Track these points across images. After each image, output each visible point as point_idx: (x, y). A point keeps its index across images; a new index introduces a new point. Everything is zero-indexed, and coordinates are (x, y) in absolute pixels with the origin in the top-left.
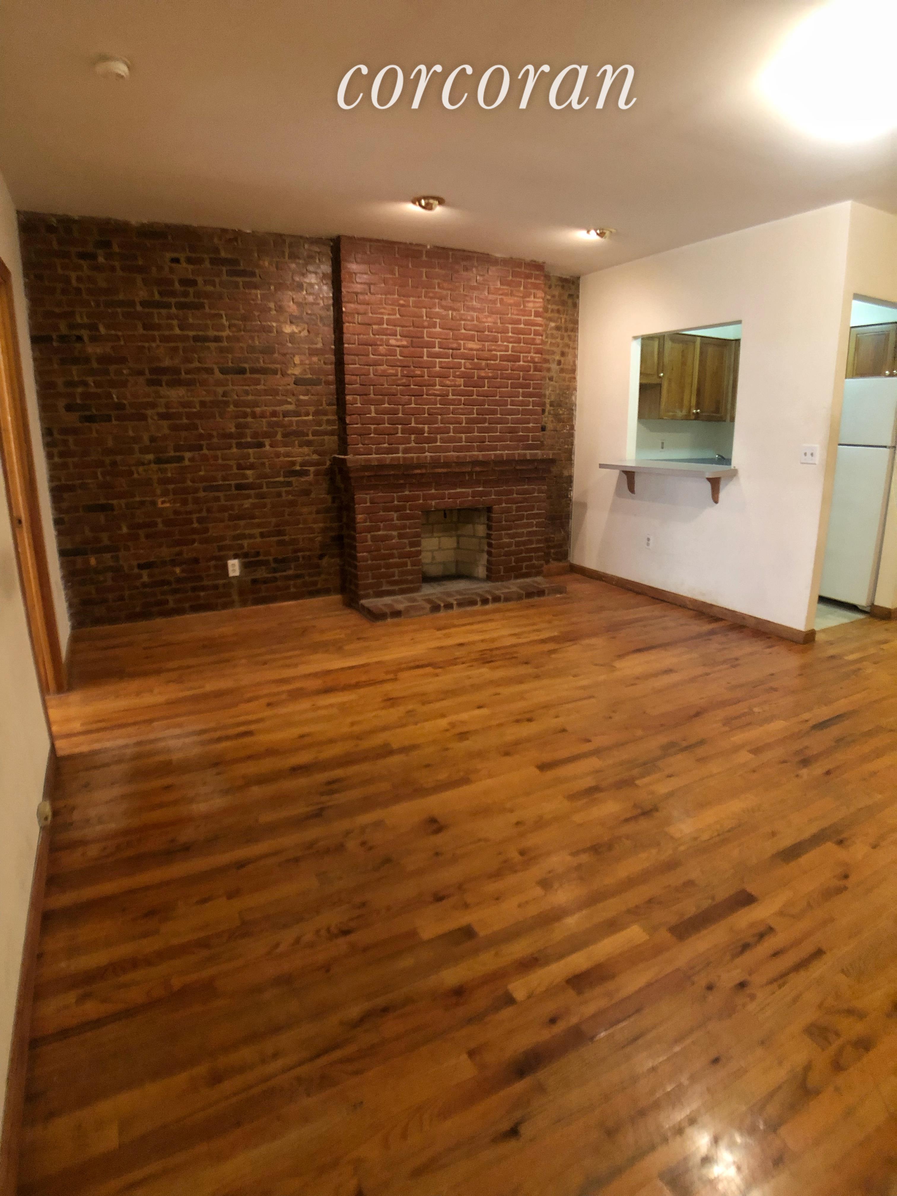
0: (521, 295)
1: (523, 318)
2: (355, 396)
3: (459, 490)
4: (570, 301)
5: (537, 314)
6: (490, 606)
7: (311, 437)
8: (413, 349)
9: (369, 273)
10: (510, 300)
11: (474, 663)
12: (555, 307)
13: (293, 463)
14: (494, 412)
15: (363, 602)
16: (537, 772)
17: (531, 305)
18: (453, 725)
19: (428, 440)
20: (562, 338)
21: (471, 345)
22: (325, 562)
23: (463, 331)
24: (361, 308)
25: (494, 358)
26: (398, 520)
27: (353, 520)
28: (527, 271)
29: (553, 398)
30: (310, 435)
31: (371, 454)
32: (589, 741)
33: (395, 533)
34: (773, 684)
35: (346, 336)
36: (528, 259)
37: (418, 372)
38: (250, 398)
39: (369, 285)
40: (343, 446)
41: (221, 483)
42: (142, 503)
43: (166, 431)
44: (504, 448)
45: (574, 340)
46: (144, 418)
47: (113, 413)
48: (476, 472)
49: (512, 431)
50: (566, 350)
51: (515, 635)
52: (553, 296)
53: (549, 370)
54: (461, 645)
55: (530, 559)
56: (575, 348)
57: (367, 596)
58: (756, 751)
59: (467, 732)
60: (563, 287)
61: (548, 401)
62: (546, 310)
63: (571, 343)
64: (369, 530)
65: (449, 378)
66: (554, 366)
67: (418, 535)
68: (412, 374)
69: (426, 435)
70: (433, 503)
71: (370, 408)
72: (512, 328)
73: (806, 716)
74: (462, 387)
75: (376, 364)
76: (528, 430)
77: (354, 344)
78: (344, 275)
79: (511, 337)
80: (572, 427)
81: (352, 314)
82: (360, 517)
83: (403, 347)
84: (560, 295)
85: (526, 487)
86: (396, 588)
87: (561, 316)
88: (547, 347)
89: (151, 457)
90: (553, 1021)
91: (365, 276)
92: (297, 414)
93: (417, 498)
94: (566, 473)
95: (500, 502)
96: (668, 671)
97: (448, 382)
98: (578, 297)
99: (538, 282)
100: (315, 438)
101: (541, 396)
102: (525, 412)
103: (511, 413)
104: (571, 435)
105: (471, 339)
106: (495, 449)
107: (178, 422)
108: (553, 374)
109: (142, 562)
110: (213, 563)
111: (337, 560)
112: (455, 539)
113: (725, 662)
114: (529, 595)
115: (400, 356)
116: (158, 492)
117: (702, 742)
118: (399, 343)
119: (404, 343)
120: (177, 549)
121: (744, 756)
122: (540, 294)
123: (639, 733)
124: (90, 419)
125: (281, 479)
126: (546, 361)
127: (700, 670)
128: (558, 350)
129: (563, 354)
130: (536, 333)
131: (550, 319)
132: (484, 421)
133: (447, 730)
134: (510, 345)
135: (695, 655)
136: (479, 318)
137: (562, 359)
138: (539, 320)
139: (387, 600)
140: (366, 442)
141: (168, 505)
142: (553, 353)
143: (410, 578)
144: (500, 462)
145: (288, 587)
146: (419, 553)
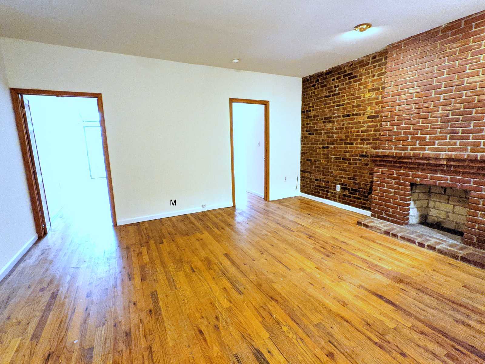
7: (371, 141)
8: (424, 92)
13: (363, 152)
19: (429, 144)
26: (395, 184)
30: (371, 140)
33: (392, 191)
37: (427, 105)
38: (351, 125)
41: (338, 157)
42: (318, 160)
43: (326, 138)
46: (321, 134)
47: (315, 132)
64: (379, 185)
65: (451, 105)
68: (422, 106)
69: (427, 140)
70: (418, 179)
71: (394, 127)
75: (400, 104)
81: (390, 82)
82: (375, 179)
83: (418, 92)
89: (321, 146)
92: (366, 131)
97: (449, 108)
100: (373, 141)
107: (329, 135)
109: (316, 178)
110: (333, 184)
115: (416, 98)
116: (322, 157)
118: (416, 91)
119: (419, 90)
120: (324, 177)
124: (310, 134)
125: (358, 158)
141: (324, 162)
143: (398, 216)
145: (354, 201)
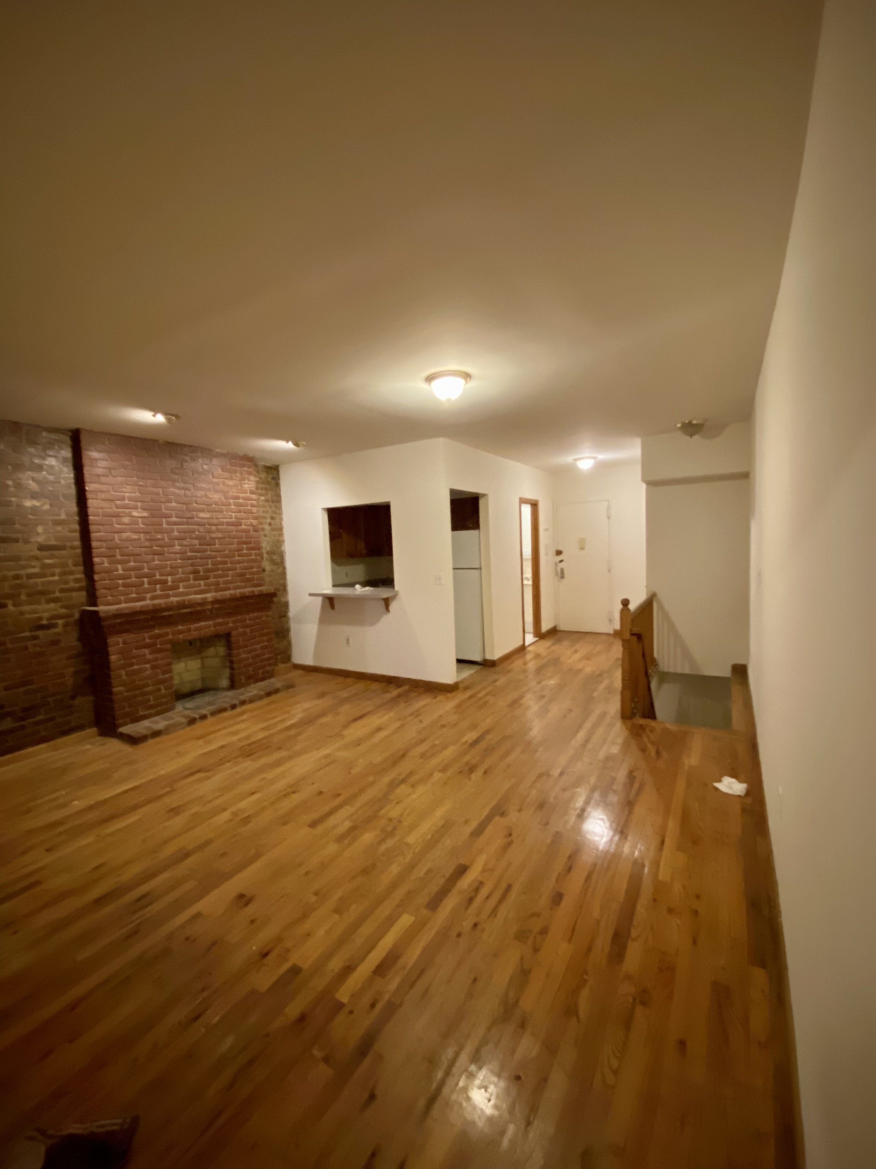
0: (238, 479)
1: (241, 495)
2: (102, 558)
3: (202, 623)
4: (273, 482)
5: (252, 492)
6: (238, 710)
7: (57, 595)
8: (153, 519)
9: (109, 459)
10: (231, 483)
11: (240, 759)
12: (263, 486)
13: (40, 619)
14: (226, 563)
15: (121, 730)
16: (310, 830)
17: (246, 486)
18: (235, 814)
19: (172, 588)
20: (270, 507)
21: (202, 515)
22: (77, 702)
23: (195, 505)
24: (104, 487)
25: (222, 524)
26: (150, 654)
27: (107, 661)
28: (241, 462)
29: (268, 549)
30: (57, 592)
31: (120, 604)
32: (339, 795)
33: (148, 666)
34: (442, 723)
35: (90, 511)
36: (241, 454)
37: (159, 536)
39: (110, 469)
40: (93, 598)
44: (236, 588)
45: (279, 508)
48: (216, 608)
49: (242, 575)
50: (274, 515)
51: (263, 729)
52: (261, 478)
53: (263, 529)
54: (222, 747)
55: (264, 667)
56: (281, 514)
57: (125, 724)
58: (444, 770)
59: (249, 816)
60: (267, 472)
61: (264, 551)
62: (257, 488)
63: (278, 511)
64: (123, 667)
65: (186, 540)
66: (267, 527)
67: (169, 664)
68: (153, 538)
69: (170, 584)
70: (181, 636)
71: (117, 566)
72: (233, 502)
73: (464, 740)
74: (198, 546)
75: (119, 532)
76: (253, 573)
77: (99, 516)
78: (85, 461)
79: (233, 509)
80: (284, 568)
81: (96, 492)
82: (113, 658)
83: (145, 517)
84: (266, 478)
85: (256, 614)
86: (152, 711)
87: (269, 492)
88: (261, 514)
90: (373, 1006)
91: (105, 462)
92: (42, 576)
93: (167, 634)
94: (283, 600)
95: (236, 628)
96: (379, 729)
97: (185, 543)
98: (279, 479)
99: (250, 470)
100: (62, 595)
101: (259, 549)
102: (248, 561)
103: (239, 562)
104: (284, 574)
105: (202, 511)
106: (229, 589)
108: (267, 532)
111: (91, 698)
112: (199, 661)
113: (410, 715)
114: (268, 694)
115: (143, 525)
117: (411, 774)
118: (141, 515)
119: (146, 514)
121: (437, 776)
122: (252, 478)
123: (371, 779)
125: (27, 634)
126: (261, 523)
127: (398, 724)
128: (268, 516)
129: (272, 518)
130: (253, 506)
131: (261, 495)
132: (218, 570)
133: (231, 820)
134: (233, 514)
135: (391, 714)
136: (207, 495)
137: (272, 522)
138: (254, 496)
139: (146, 723)
140: (115, 594)
142: (265, 518)
143: (165, 700)
144: (233, 599)
145: (39, 732)
146: (171, 678)
